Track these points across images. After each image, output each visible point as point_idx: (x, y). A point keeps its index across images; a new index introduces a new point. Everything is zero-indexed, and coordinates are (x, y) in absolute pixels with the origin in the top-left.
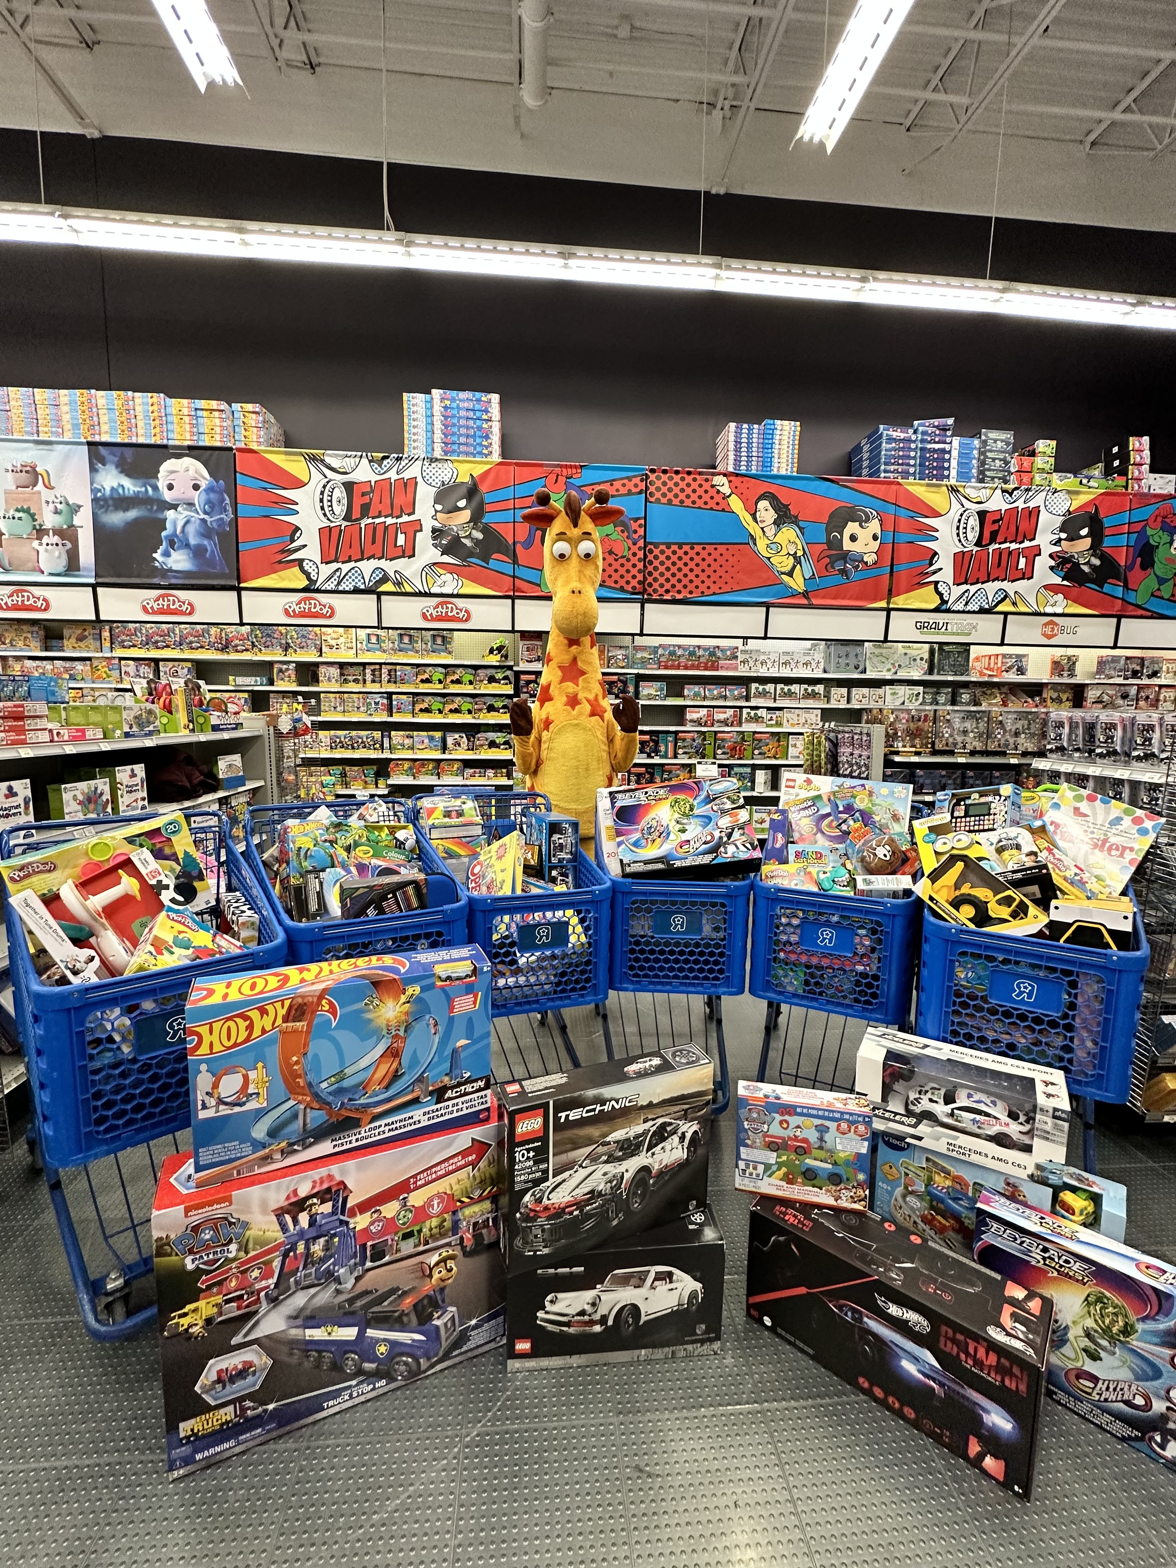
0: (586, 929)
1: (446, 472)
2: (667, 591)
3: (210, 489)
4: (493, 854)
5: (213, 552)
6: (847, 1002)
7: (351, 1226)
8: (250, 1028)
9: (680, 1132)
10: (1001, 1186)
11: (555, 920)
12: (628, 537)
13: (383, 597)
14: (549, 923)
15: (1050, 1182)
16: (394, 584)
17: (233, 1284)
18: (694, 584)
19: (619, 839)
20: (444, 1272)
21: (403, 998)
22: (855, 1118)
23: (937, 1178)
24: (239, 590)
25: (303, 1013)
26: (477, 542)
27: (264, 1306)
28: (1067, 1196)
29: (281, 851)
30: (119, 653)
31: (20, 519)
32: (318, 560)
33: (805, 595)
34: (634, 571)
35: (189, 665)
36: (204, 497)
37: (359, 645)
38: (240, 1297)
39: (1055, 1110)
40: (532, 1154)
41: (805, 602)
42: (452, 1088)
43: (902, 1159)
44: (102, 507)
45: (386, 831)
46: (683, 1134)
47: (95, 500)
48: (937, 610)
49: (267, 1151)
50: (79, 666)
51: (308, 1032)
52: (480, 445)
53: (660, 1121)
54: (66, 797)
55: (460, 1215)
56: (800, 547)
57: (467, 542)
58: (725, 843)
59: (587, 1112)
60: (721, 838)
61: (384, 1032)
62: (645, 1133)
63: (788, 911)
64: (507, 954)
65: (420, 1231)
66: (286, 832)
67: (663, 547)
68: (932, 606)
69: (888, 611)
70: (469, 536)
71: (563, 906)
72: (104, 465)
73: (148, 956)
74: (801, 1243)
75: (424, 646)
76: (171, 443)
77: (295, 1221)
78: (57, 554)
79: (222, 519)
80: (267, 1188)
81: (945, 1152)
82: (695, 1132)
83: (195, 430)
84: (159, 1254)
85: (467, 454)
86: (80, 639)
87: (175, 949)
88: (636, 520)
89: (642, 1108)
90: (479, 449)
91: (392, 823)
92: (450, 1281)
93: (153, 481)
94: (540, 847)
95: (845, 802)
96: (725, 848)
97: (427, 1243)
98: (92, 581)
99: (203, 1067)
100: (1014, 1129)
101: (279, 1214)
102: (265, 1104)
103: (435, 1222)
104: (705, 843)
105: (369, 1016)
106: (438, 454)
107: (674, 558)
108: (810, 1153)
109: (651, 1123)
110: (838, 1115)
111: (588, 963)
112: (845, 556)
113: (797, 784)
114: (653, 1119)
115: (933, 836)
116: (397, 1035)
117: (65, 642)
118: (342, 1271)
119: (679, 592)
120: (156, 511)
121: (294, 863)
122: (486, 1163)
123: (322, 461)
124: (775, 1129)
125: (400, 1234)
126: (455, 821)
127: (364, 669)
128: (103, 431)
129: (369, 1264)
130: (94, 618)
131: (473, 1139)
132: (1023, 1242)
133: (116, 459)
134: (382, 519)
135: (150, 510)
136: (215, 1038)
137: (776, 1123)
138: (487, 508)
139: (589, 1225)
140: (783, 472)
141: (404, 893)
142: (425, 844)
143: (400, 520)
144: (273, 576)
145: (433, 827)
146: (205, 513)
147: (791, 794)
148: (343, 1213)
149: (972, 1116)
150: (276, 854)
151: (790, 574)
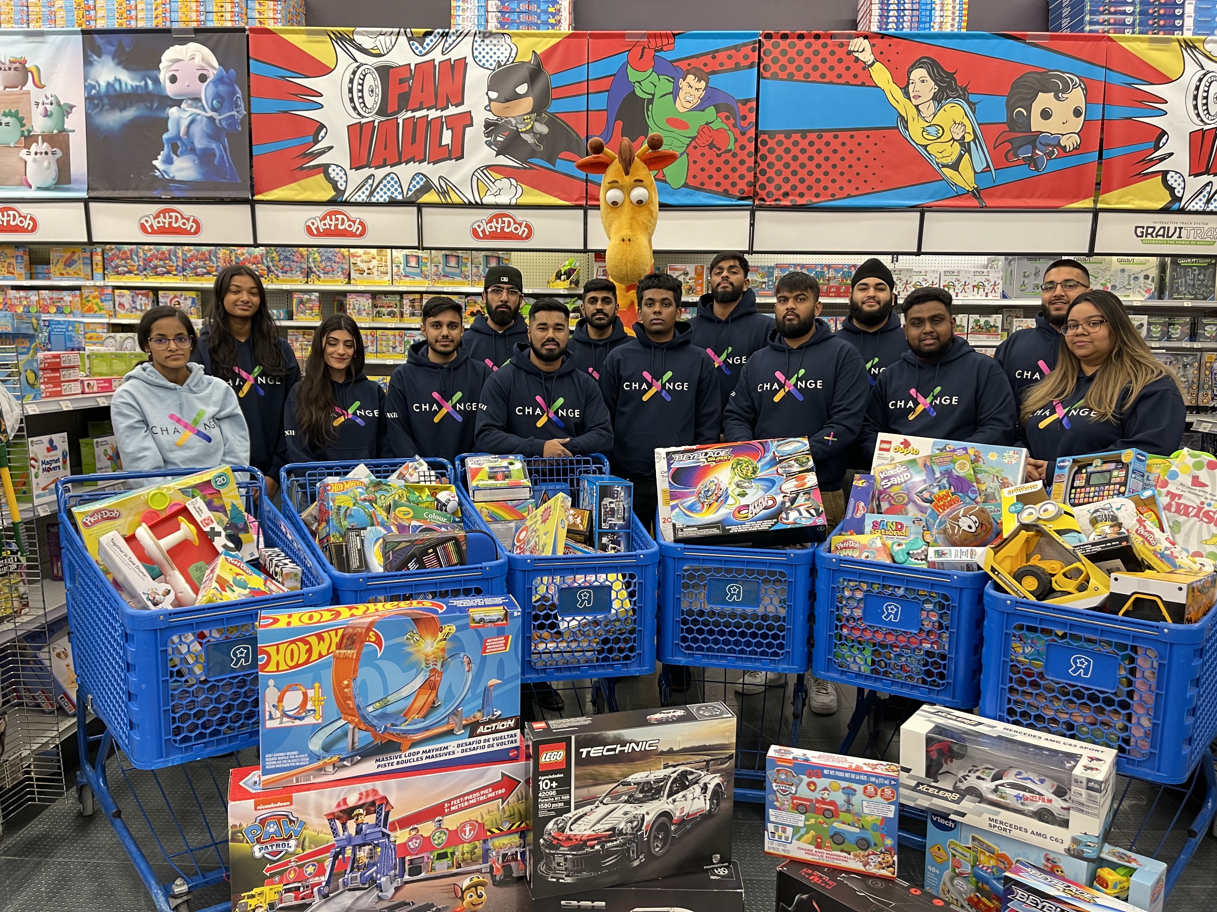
0: (631, 595)
1: (502, 49)
2: (786, 195)
3: (219, 80)
4: (539, 518)
5: (222, 157)
6: (914, 683)
7: (392, 839)
8: (309, 651)
9: (701, 783)
10: (1041, 862)
11: (596, 584)
12: (735, 126)
13: (424, 210)
14: (591, 587)
15: (1085, 855)
16: (438, 193)
17: (292, 876)
18: (822, 184)
19: (673, 503)
20: (475, 897)
21: (440, 636)
22: (881, 780)
23: (982, 858)
24: (253, 203)
25: (353, 643)
26: (541, 138)
27: (317, 900)
28: (1105, 873)
29: (320, 510)
30: (113, 281)
31: (7, 124)
32: (347, 166)
33: (976, 194)
34: (742, 170)
35: (193, 294)
36: (211, 90)
37: (395, 269)
38: (298, 888)
39: (1089, 780)
40: (554, 784)
41: (975, 203)
42: (485, 724)
43: (949, 839)
44: (97, 106)
45: (427, 492)
46: (705, 785)
47: (89, 99)
48: (1165, 210)
49: (321, 763)
50: (67, 296)
51: (357, 659)
52: (546, 12)
53: (682, 768)
54: (99, 451)
55: (490, 844)
56: (969, 129)
57: (529, 138)
58: (787, 508)
59: (608, 750)
60: (783, 503)
61: (423, 665)
62: (666, 778)
63: (852, 584)
64: (547, 617)
65: (453, 854)
66: (325, 490)
67: (781, 137)
68: (1159, 205)
69: (1096, 212)
70: (531, 131)
71: (606, 569)
72: (99, 56)
73: (215, 591)
74: (822, 899)
75: (475, 270)
76: (175, 26)
77: (345, 828)
78: (46, 164)
79: (233, 116)
80: (322, 794)
81: (987, 828)
82: (718, 785)
83: (202, 8)
84: (234, 840)
85: (529, 25)
86: (69, 263)
87: (235, 588)
88: (746, 102)
89: (662, 753)
90: (543, 17)
91: (434, 484)
92: (480, 907)
93: (155, 72)
94: (591, 512)
95: (943, 468)
96: (787, 514)
97: (459, 866)
98: (84, 195)
99: (271, 682)
100: (1057, 804)
101: (332, 817)
102: (320, 721)
103: (467, 847)
104: (766, 508)
105: (409, 649)
106: (493, 25)
107: (795, 151)
108: (838, 816)
109: (672, 769)
110: (864, 778)
111: (631, 632)
112: (1034, 139)
113: (893, 445)
114: (674, 766)
115: (1020, 506)
116: (434, 669)
117: (52, 268)
118: (383, 879)
119: (801, 195)
120: (157, 108)
121: (334, 522)
122: (515, 798)
123: (352, 41)
124: (803, 791)
125: (435, 853)
126: (500, 483)
127: (402, 298)
128: (98, 16)
129: (407, 877)
130: (86, 240)
131: (503, 774)
132: (1043, 907)
133: (113, 49)
134: (424, 112)
135: (150, 109)
136: (281, 658)
137: (804, 785)
138: (554, 94)
139: (610, 861)
140: (947, 29)
141: (444, 548)
142: (468, 506)
143: (446, 113)
144: (294, 185)
145: (477, 489)
146: (213, 109)
147: (885, 459)
148: (385, 826)
149: (1015, 792)
150: (315, 513)
151: (955, 166)
